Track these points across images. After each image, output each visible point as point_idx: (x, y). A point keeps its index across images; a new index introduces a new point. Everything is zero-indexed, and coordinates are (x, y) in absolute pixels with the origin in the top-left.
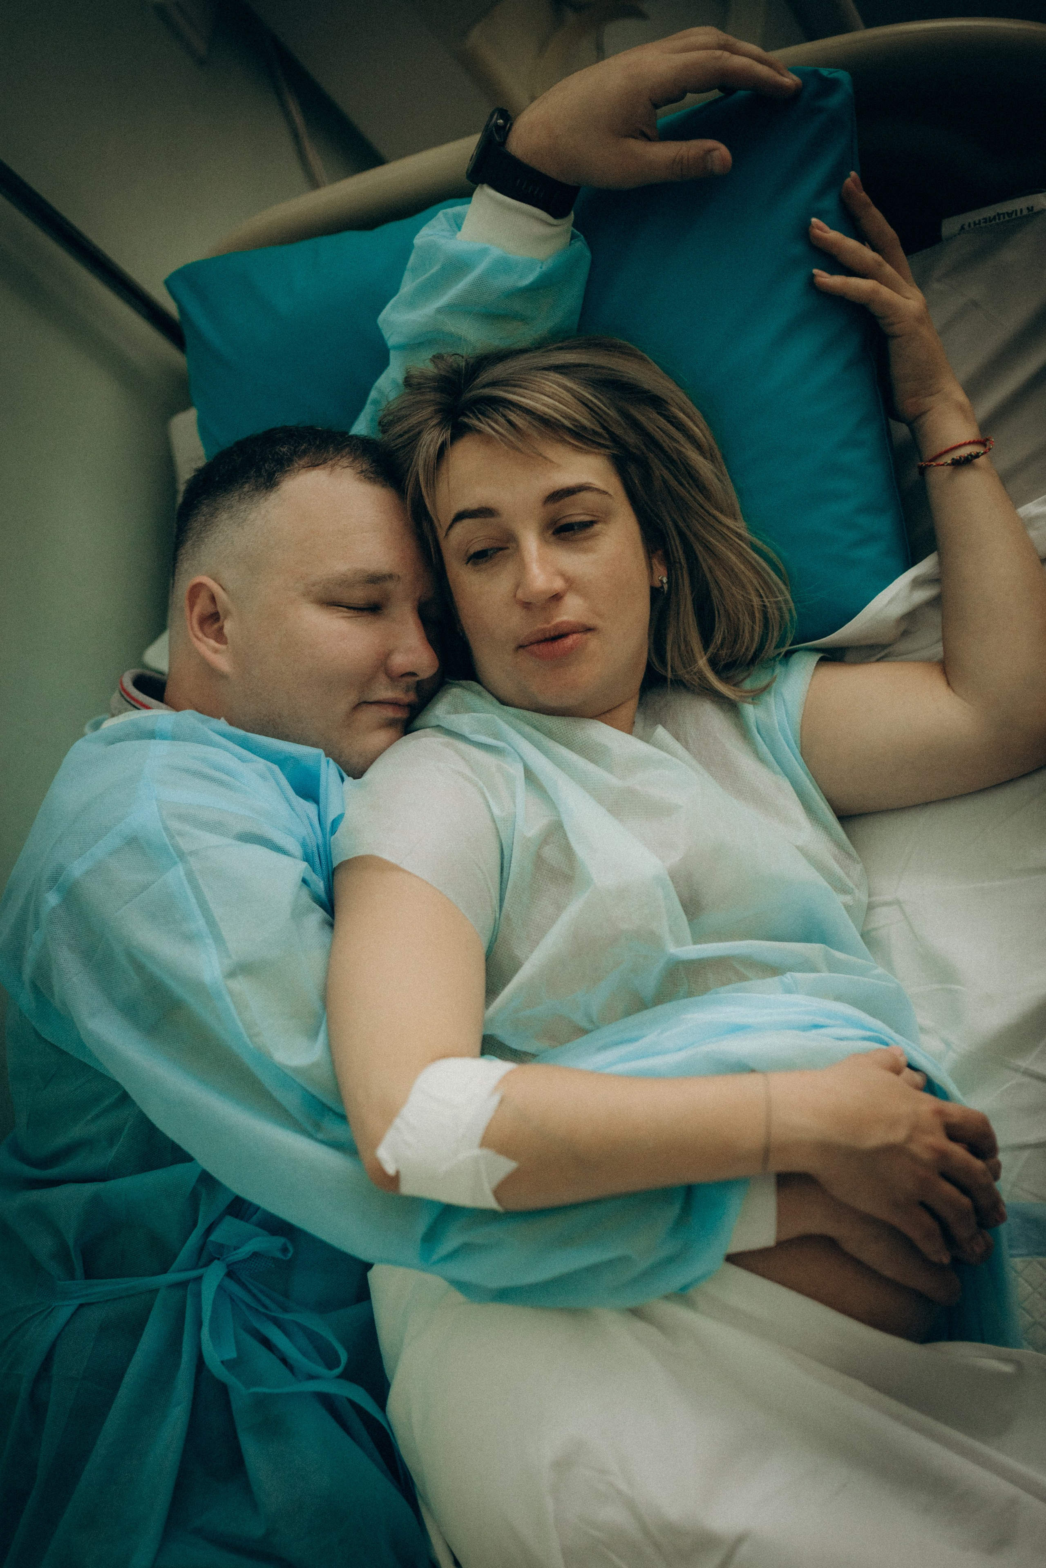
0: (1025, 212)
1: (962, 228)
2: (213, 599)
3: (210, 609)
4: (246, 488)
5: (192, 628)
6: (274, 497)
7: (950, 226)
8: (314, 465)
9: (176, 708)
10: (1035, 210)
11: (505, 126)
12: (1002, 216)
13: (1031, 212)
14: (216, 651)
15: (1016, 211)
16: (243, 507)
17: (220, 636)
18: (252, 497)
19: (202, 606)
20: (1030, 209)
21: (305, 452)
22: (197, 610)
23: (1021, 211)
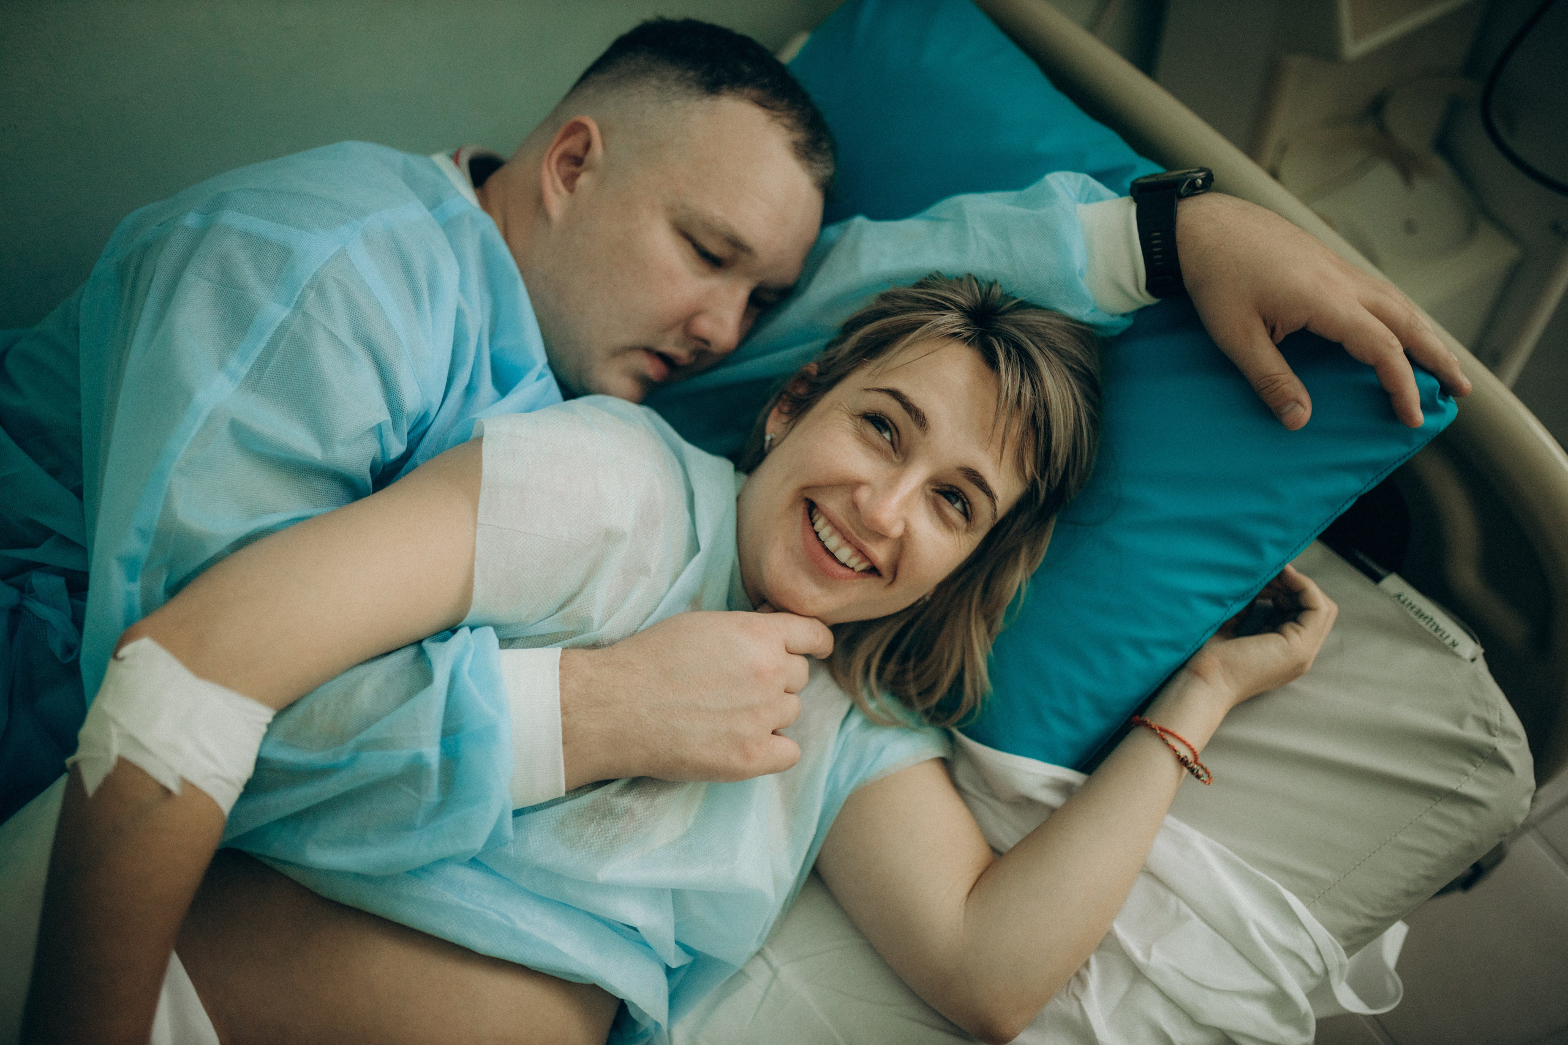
0: (1448, 641)
1: (1399, 596)
2: (588, 146)
3: (578, 150)
4: (691, 74)
5: (550, 155)
6: (707, 102)
7: (1393, 583)
8: (760, 103)
9: (485, 203)
10: (1456, 649)
11: (1198, 189)
12: (1431, 623)
13: (1451, 647)
14: (557, 192)
15: (1444, 633)
16: (674, 88)
17: (570, 181)
18: (689, 87)
19: (574, 144)
20: (1454, 644)
21: (763, 87)
22: (567, 145)
23: (1448, 637)
